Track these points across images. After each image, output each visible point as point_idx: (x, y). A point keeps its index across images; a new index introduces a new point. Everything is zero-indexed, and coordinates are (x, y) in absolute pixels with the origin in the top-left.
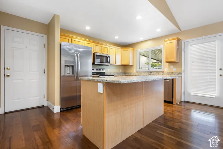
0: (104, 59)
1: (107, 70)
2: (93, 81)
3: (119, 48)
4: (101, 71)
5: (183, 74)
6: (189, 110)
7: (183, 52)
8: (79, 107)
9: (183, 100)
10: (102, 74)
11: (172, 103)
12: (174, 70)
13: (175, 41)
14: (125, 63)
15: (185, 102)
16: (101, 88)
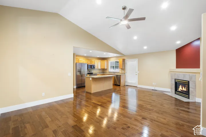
0: (93, 66)
1: (94, 71)
2: (89, 77)
3: (100, 61)
4: (91, 72)
5: (126, 74)
6: (128, 88)
7: (126, 65)
8: (84, 86)
9: (126, 85)
10: (92, 74)
11: (120, 86)
12: (123, 72)
13: (122, 60)
14: (102, 68)
15: (127, 85)
16: (91, 79)
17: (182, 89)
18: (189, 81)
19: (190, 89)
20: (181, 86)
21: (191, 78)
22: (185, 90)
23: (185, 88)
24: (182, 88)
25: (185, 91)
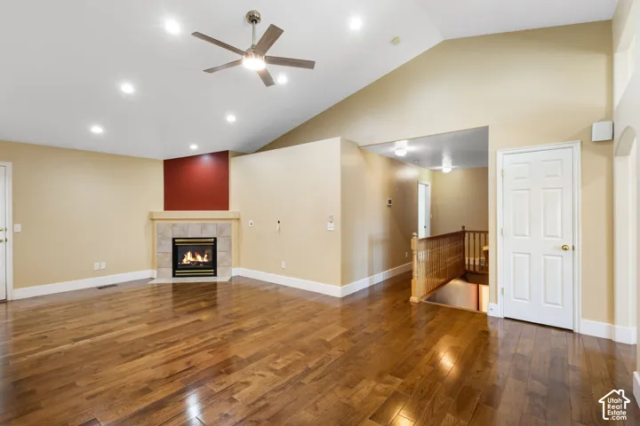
17: (192, 260)
18: (215, 239)
19: (219, 255)
20: (189, 254)
21: (221, 230)
22: (205, 260)
23: (203, 256)
24: (194, 256)
25: (204, 263)
